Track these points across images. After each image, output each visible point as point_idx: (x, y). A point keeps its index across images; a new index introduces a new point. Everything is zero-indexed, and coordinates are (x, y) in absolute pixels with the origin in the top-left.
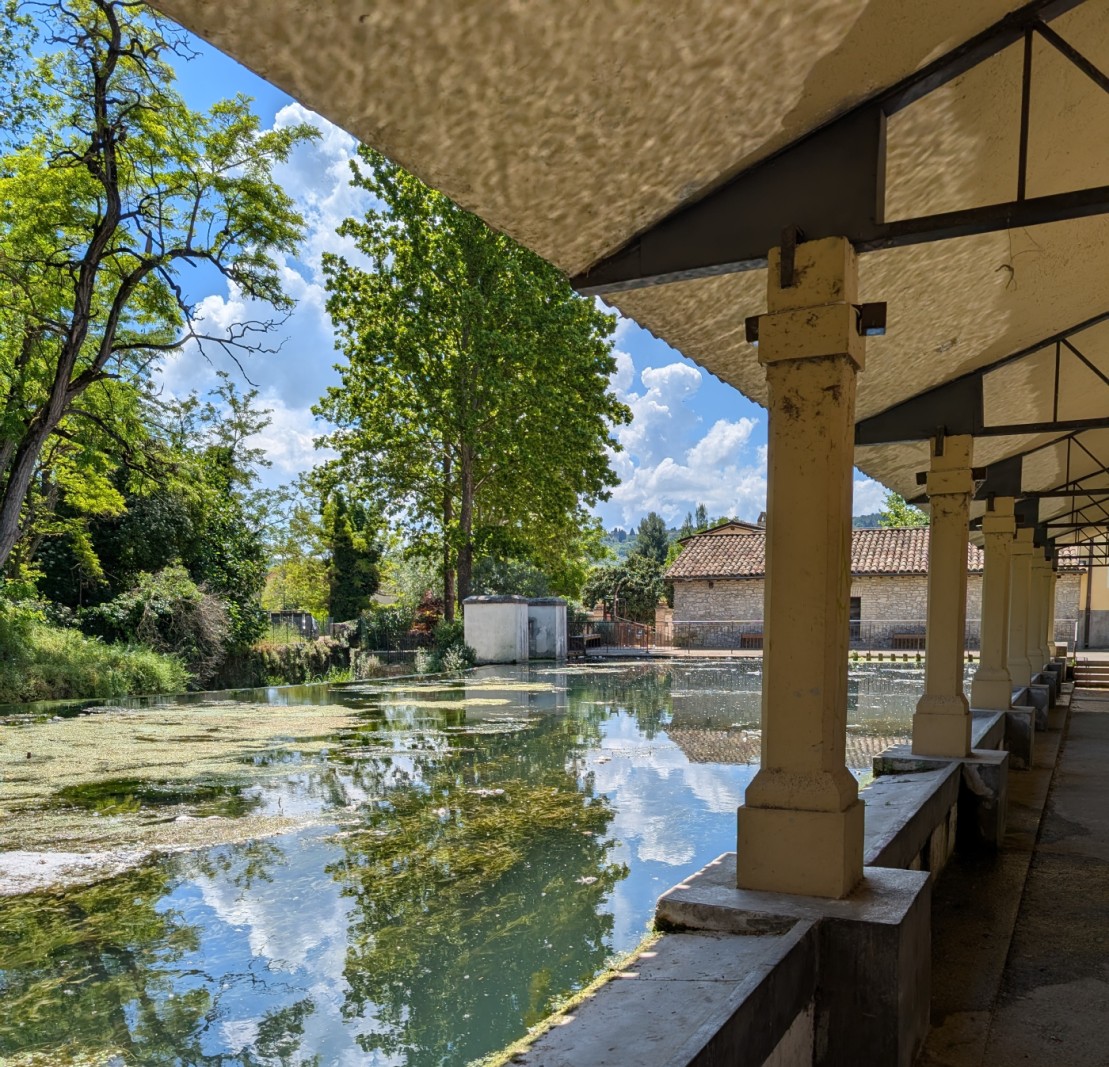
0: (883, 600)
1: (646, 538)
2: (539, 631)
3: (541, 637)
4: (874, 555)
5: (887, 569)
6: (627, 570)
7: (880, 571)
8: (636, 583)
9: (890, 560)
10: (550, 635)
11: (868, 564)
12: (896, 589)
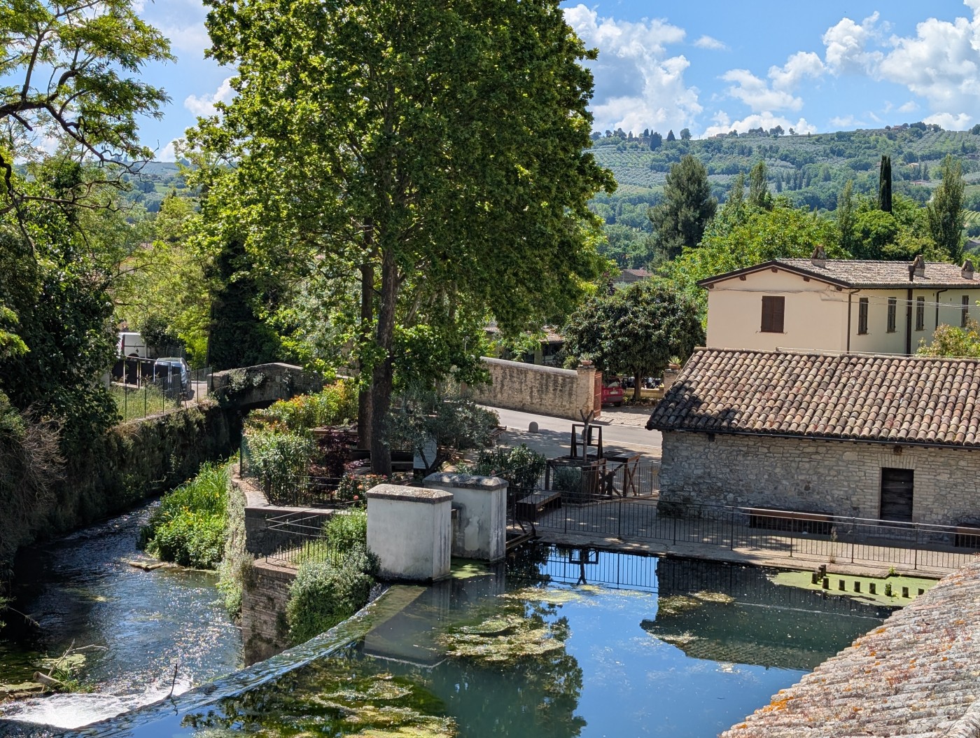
0: (944, 477)
1: (678, 192)
2: (468, 523)
3: (471, 531)
4: (934, 409)
5: (949, 438)
6: (629, 304)
7: (939, 441)
8: (641, 325)
9: (955, 420)
10: (483, 529)
11: (924, 426)
12: (962, 463)
